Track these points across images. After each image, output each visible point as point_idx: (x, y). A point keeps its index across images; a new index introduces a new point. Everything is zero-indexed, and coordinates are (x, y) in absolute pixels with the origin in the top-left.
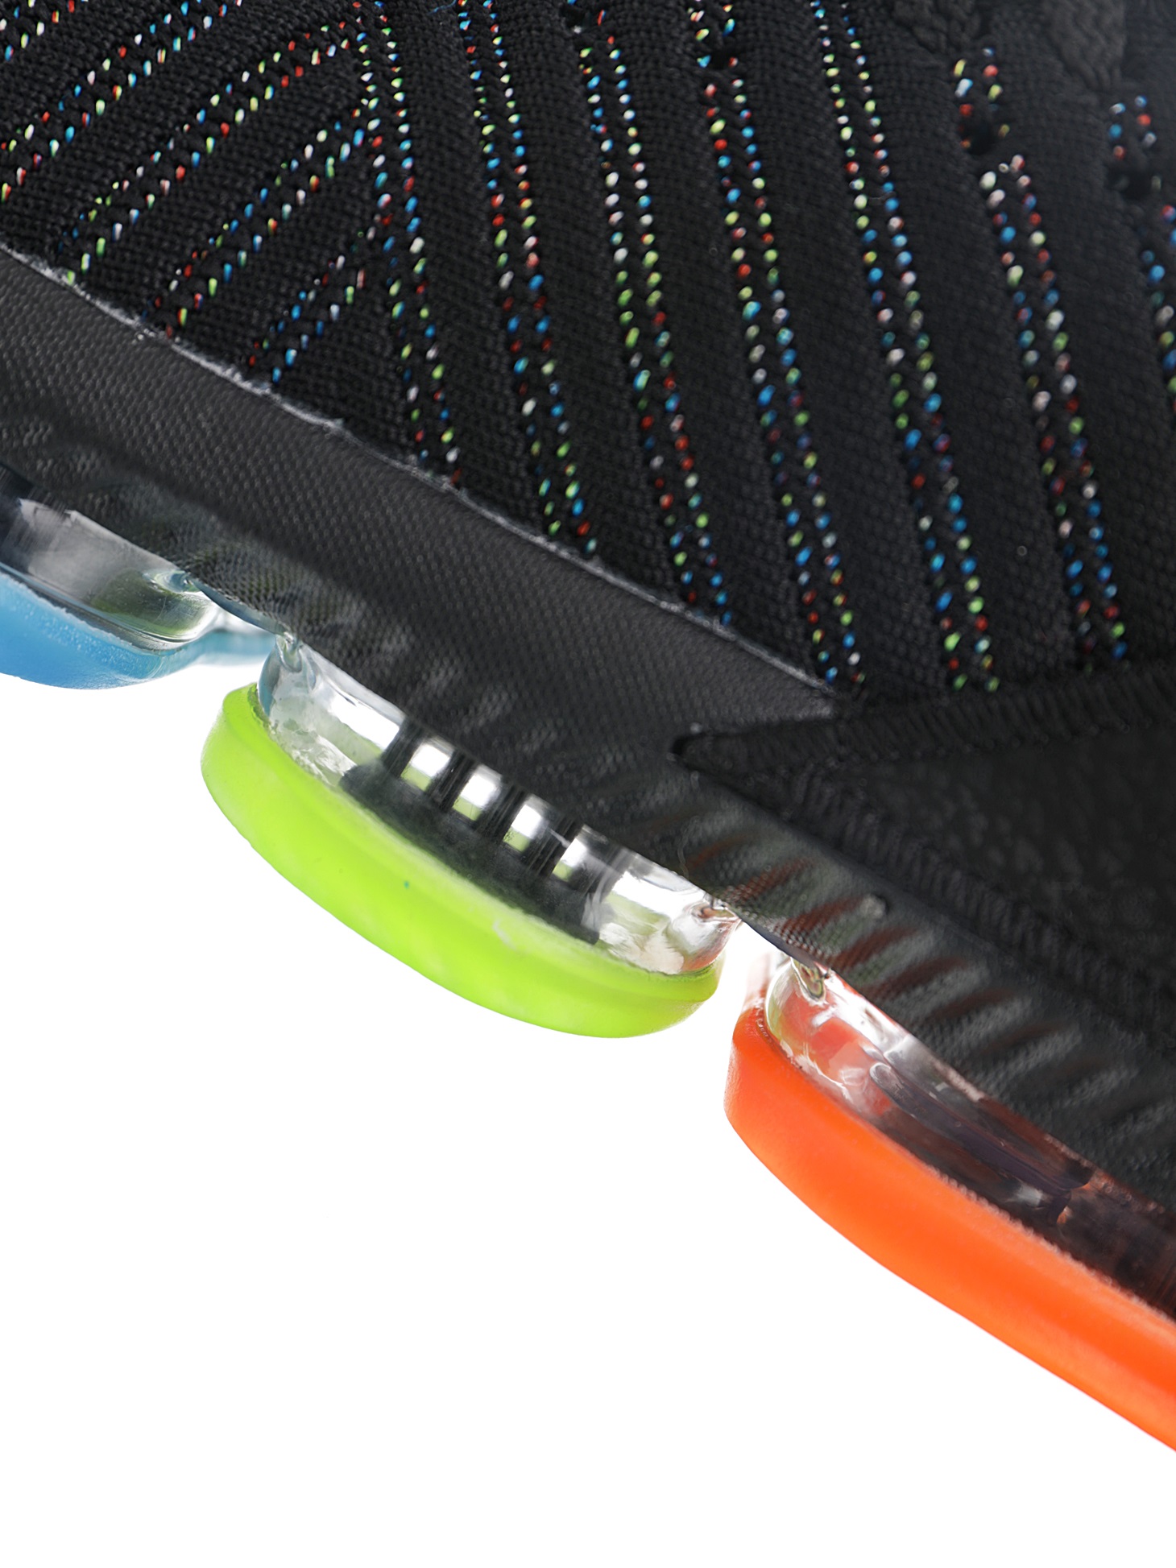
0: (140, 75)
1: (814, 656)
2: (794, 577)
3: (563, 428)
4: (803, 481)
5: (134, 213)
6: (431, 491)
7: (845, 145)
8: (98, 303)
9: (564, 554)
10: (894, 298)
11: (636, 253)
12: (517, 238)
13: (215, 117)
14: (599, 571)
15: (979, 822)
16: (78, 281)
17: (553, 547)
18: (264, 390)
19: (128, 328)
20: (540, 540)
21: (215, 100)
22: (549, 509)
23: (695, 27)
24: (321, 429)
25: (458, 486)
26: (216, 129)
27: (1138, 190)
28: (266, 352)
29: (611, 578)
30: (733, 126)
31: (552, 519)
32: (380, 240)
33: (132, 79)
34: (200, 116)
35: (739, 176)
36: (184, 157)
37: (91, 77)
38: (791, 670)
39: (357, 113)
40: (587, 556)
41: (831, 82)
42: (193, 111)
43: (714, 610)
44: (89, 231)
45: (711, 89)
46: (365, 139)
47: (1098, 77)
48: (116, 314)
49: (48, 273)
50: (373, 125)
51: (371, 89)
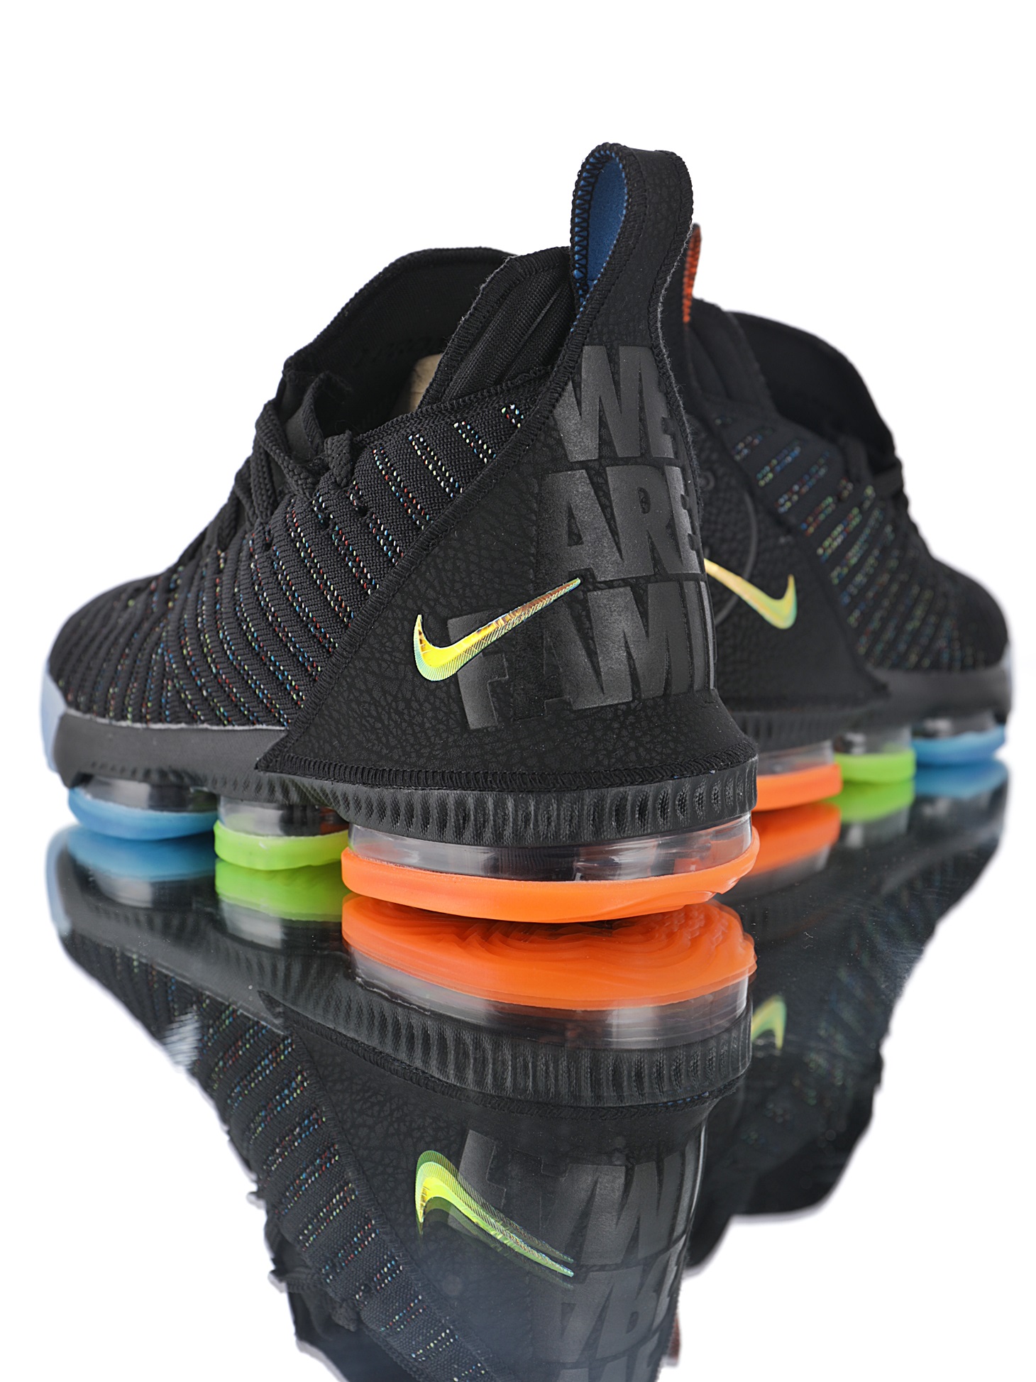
1: (279, 721)
2: (263, 702)
4: (249, 675)
5: (132, 697)
8: (134, 725)
10: (241, 612)
11: (205, 638)
12: (187, 651)
15: (317, 745)
16: (129, 722)
18: (166, 725)
27: (268, 547)
32: (169, 670)
38: (276, 727)
49: (124, 723)
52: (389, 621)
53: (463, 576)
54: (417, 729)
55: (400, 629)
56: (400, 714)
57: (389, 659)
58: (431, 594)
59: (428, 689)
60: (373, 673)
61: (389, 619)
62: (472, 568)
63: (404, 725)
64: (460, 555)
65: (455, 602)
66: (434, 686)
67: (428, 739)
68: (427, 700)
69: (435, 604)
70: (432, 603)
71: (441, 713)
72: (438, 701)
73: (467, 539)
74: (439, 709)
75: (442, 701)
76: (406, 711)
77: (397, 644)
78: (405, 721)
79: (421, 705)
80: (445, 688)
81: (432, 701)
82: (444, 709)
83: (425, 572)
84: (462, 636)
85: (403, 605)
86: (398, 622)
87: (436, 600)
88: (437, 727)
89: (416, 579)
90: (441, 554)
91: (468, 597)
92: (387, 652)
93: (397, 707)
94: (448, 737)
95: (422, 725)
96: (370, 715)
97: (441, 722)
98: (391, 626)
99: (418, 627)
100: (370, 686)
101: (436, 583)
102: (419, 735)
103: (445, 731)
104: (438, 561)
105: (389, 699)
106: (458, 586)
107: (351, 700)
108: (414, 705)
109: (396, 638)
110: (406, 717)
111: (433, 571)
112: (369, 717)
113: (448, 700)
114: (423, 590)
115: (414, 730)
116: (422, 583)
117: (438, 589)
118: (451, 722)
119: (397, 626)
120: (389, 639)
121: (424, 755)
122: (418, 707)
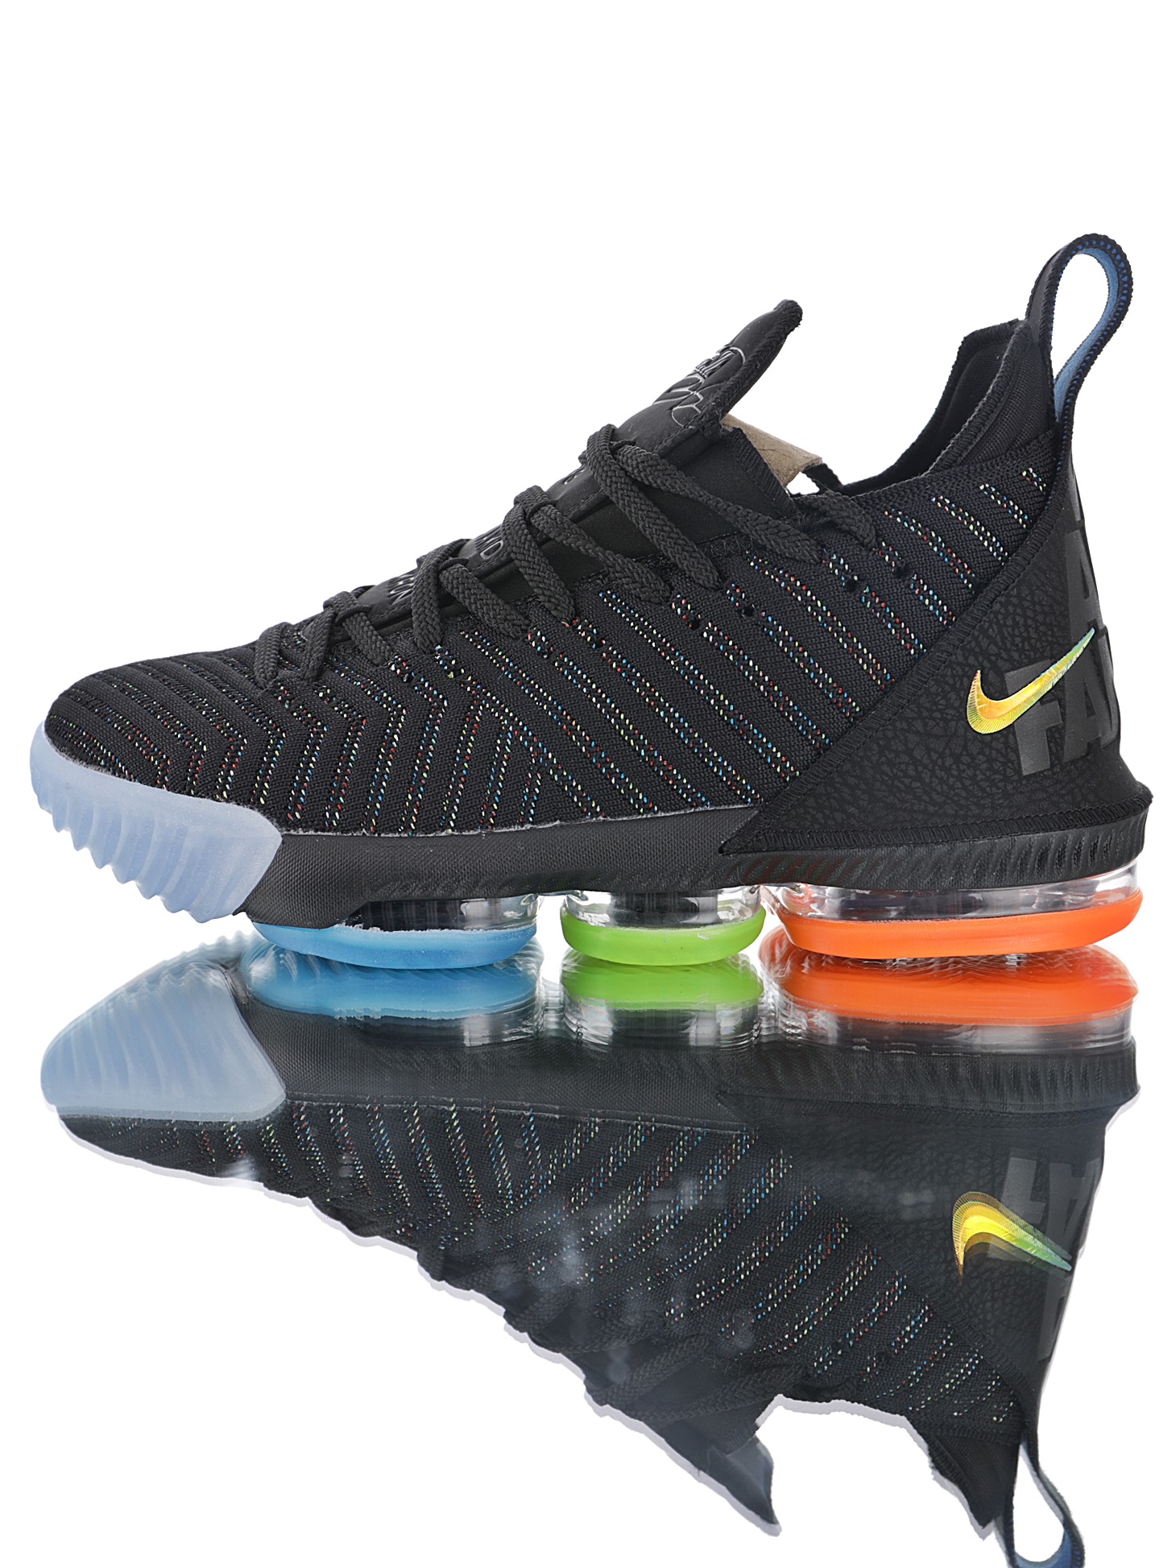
0: (430, 758)
1: (741, 799)
2: (722, 780)
3: (627, 780)
4: (708, 753)
5: (457, 800)
6: (599, 823)
7: (656, 649)
8: (464, 833)
9: (649, 816)
10: (701, 685)
11: (617, 718)
12: (579, 736)
13: (462, 757)
14: (663, 814)
15: (820, 816)
16: (453, 830)
17: (645, 816)
18: (529, 826)
19: (478, 835)
20: (640, 817)
21: (458, 751)
22: (637, 806)
23: (585, 638)
24: (555, 826)
25: (604, 817)
26: (465, 760)
27: (749, 612)
28: (524, 815)
29: (668, 814)
30: (619, 662)
31: (639, 808)
32: (538, 761)
33: (428, 761)
34: (458, 759)
35: (632, 676)
36: (461, 774)
37: (416, 768)
38: (736, 807)
39: (503, 728)
40: (656, 813)
41: (638, 632)
42: (454, 759)
43: (703, 804)
44: (447, 815)
45: (604, 655)
46: (512, 734)
47: (716, 586)
48: (472, 833)
49: (443, 834)
50: (511, 728)
51: (501, 718)
52: (947, 679)
53: (1022, 631)
54: (967, 783)
55: (958, 686)
56: (948, 770)
57: (940, 716)
58: (993, 649)
59: (983, 742)
60: (917, 733)
61: (947, 676)
62: (1030, 622)
63: (951, 780)
64: (1018, 611)
65: (1016, 656)
66: (989, 739)
67: (983, 790)
68: (981, 752)
69: (997, 659)
70: (993, 658)
71: (998, 763)
72: (994, 752)
73: (1024, 595)
74: (996, 760)
75: (998, 751)
76: (954, 767)
77: (952, 701)
78: (953, 776)
79: (973, 758)
80: (1002, 740)
81: (987, 753)
82: (1001, 759)
83: (988, 628)
84: (1020, 687)
85: (964, 662)
86: (957, 679)
87: (998, 655)
88: (993, 777)
89: (978, 636)
90: (1003, 610)
91: (1027, 650)
92: (938, 710)
93: (943, 763)
94: (1005, 786)
95: (973, 778)
96: (906, 776)
97: (997, 772)
98: (948, 684)
99: (977, 683)
100: (911, 746)
101: (998, 638)
102: (971, 788)
103: (1001, 780)
104: (1000, 617)
105: (934, 756)
106: (1018, 640)
107: (883, 763)
108: (965, 759)
109: (953, 696)
110: (955, 773)
111: (995, 627)
112: (904, 777)
113: (1006, 751)
114: (984, 646)
115: (963, 784)
116: (985, 640)
117: (1000, 644)
118: (1008, 770)
119: (955, 683)
120: (944, 698)
121: (987, 806)
122: (970, 761)
